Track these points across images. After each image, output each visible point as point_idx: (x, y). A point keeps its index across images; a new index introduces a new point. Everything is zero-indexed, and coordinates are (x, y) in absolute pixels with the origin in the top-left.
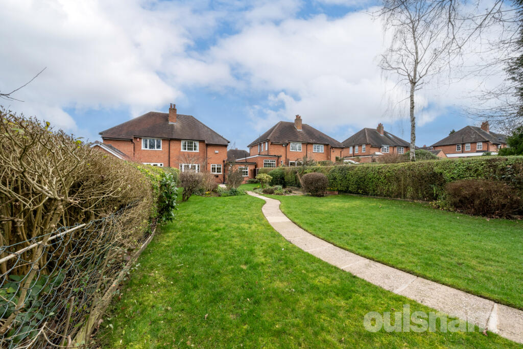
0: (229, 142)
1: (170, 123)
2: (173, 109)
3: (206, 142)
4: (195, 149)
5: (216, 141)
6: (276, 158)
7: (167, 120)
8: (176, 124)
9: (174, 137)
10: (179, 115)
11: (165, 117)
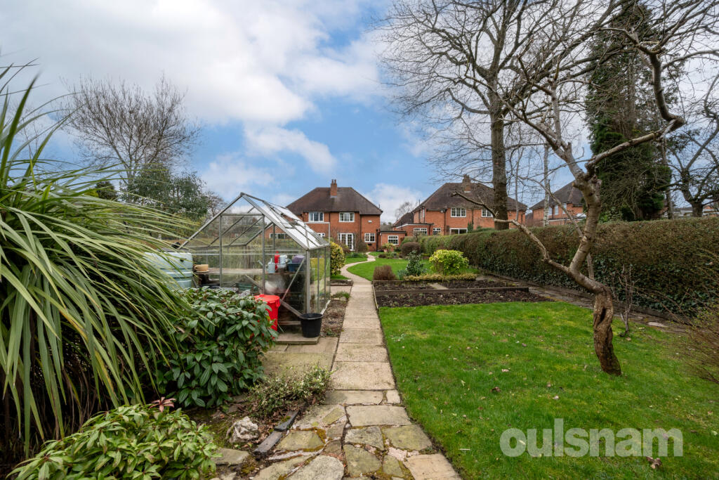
0: (382, 212)
1: (332, 197)
2: (334, 184)
3: (360, 213)
4: (351, 220)
5: (370, 211)
6: (428, 226)
7: (329, 194)
8: (336, 197)
9: (333, 210)
10: (339, 188)
11: (328, 191)
